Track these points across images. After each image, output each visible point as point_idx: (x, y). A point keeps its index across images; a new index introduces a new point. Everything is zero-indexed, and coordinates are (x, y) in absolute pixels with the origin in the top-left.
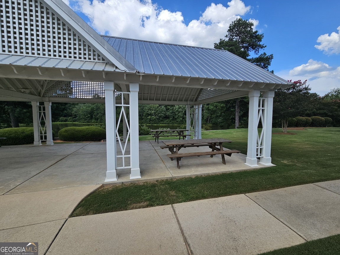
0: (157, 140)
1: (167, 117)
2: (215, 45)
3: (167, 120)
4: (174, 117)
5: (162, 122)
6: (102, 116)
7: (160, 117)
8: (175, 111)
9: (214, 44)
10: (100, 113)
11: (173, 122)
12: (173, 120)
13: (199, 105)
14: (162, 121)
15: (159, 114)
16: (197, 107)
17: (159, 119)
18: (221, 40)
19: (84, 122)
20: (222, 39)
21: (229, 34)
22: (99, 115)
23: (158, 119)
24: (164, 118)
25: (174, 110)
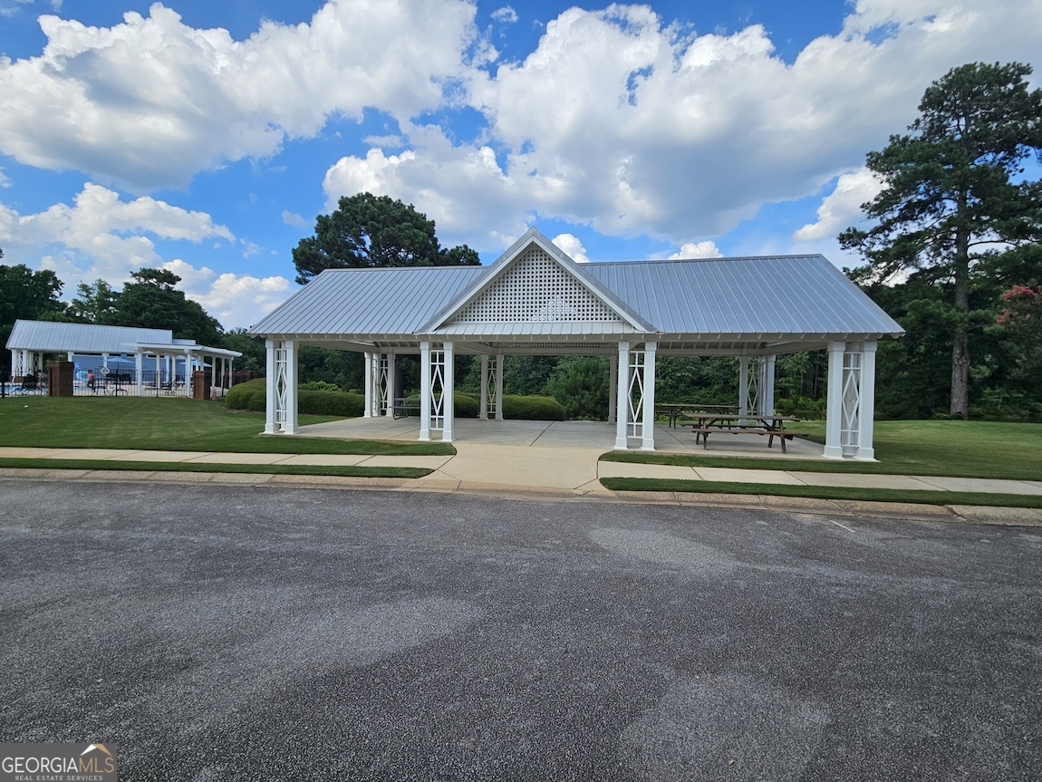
0: (672, 425)
1: (702, 382)
2: (869, 157)
3: (703, 392)
4: (726, 382)
5: (686, 397)
6: (515, 376)
7: (680, 380)
8: (732, 363)
9: (867, 155)
10: (511, 367)
11: (724, 397)
12: (723, 390)
13: (768, 355)
14: (685, 393)
15: (678, 371)
16: (764, 361)
17: (677, 388)
18: (892, 138)
19: (472, 392)
20: (898, 136)
21: (925, 116)
22: (509, 372)
23: (671, 387)
24: (694, 383)
25: (729, 361)
